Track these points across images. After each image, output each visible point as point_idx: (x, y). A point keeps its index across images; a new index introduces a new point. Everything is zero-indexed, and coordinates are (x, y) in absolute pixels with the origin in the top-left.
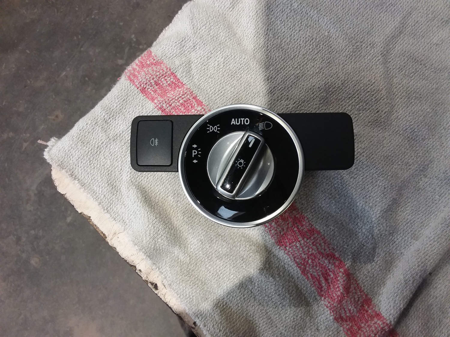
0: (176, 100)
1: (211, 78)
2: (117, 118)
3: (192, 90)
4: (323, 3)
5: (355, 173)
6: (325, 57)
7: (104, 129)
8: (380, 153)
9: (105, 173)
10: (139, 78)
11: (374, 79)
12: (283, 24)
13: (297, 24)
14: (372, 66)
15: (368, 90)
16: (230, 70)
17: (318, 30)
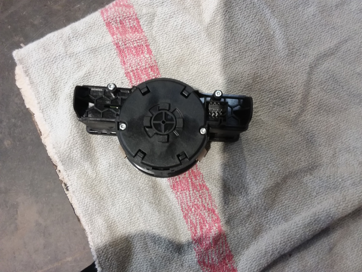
0: (131, 42)
1: (167, 34)
2: (79, 39)
3: (147, 39)
4: (279, 7)
5: (253, 152)
6: (264, 52)
7: (66, 44)
8: (280, 144)
9: (52, 80)
10: (109, 13)
11: (296, 84)
12: (240, 12)
13: (251, 16)
14: (298, 72)
15: (288, 91)
16: (184, 34)
17: (267, 27)
